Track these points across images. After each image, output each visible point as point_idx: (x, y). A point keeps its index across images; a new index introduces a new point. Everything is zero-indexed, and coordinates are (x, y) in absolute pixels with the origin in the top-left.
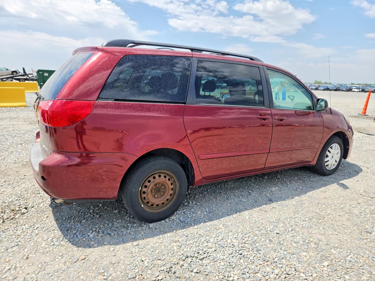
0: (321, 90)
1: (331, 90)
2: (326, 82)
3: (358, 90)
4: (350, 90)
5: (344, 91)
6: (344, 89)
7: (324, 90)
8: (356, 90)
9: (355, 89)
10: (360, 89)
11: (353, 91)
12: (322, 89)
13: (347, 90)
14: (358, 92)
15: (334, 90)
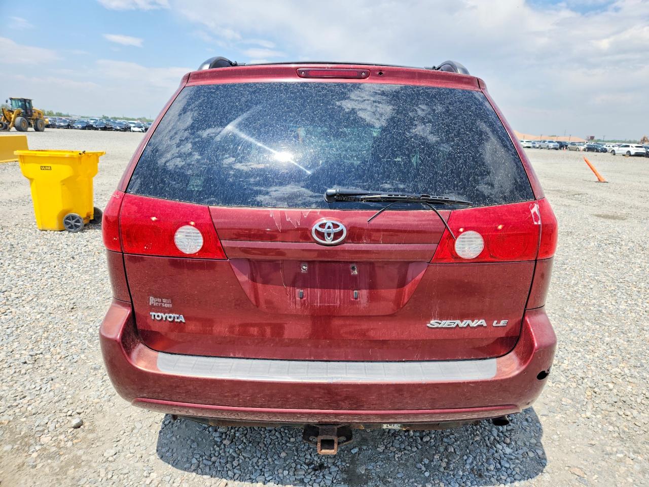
0: (78, 128)
1: (96, 129)
2: (59, 113)
3: (140, 130)
4: (127, 129)
5: (117, 130)
6: (118, 128)
7: (84, 128)
8: (136, 129)
9: (134, 127)
10: (142, 127)
11: (133, 131)
12: (80, 126)
13: (123, 128)
14: (140, 132)
15: (101, 128)
